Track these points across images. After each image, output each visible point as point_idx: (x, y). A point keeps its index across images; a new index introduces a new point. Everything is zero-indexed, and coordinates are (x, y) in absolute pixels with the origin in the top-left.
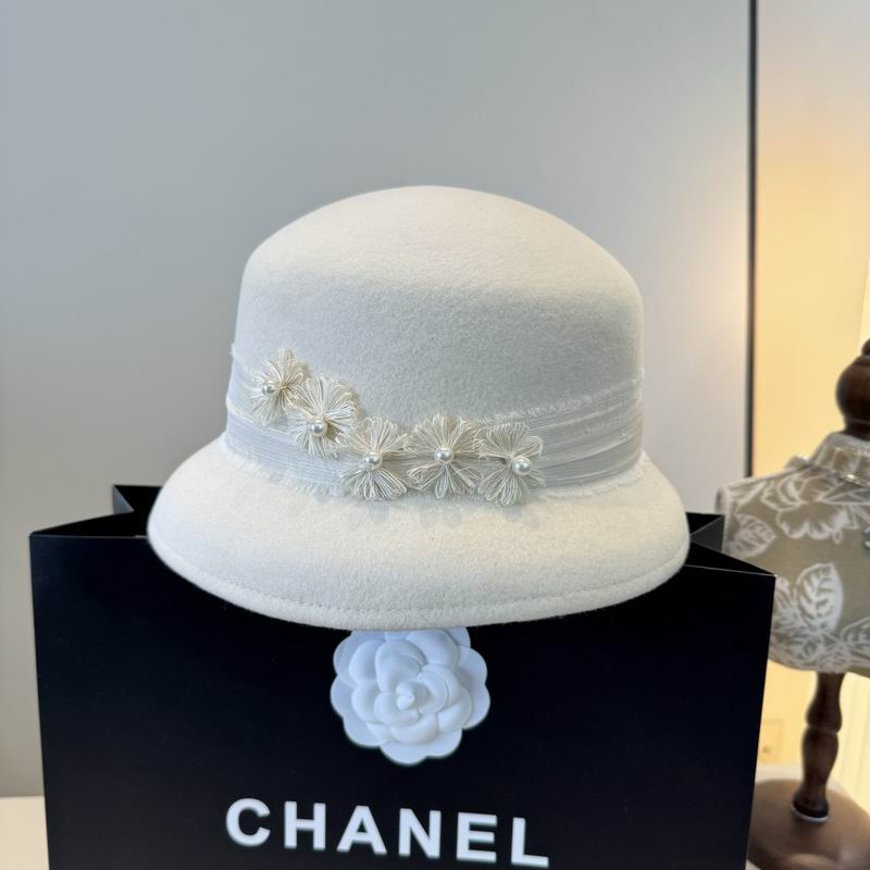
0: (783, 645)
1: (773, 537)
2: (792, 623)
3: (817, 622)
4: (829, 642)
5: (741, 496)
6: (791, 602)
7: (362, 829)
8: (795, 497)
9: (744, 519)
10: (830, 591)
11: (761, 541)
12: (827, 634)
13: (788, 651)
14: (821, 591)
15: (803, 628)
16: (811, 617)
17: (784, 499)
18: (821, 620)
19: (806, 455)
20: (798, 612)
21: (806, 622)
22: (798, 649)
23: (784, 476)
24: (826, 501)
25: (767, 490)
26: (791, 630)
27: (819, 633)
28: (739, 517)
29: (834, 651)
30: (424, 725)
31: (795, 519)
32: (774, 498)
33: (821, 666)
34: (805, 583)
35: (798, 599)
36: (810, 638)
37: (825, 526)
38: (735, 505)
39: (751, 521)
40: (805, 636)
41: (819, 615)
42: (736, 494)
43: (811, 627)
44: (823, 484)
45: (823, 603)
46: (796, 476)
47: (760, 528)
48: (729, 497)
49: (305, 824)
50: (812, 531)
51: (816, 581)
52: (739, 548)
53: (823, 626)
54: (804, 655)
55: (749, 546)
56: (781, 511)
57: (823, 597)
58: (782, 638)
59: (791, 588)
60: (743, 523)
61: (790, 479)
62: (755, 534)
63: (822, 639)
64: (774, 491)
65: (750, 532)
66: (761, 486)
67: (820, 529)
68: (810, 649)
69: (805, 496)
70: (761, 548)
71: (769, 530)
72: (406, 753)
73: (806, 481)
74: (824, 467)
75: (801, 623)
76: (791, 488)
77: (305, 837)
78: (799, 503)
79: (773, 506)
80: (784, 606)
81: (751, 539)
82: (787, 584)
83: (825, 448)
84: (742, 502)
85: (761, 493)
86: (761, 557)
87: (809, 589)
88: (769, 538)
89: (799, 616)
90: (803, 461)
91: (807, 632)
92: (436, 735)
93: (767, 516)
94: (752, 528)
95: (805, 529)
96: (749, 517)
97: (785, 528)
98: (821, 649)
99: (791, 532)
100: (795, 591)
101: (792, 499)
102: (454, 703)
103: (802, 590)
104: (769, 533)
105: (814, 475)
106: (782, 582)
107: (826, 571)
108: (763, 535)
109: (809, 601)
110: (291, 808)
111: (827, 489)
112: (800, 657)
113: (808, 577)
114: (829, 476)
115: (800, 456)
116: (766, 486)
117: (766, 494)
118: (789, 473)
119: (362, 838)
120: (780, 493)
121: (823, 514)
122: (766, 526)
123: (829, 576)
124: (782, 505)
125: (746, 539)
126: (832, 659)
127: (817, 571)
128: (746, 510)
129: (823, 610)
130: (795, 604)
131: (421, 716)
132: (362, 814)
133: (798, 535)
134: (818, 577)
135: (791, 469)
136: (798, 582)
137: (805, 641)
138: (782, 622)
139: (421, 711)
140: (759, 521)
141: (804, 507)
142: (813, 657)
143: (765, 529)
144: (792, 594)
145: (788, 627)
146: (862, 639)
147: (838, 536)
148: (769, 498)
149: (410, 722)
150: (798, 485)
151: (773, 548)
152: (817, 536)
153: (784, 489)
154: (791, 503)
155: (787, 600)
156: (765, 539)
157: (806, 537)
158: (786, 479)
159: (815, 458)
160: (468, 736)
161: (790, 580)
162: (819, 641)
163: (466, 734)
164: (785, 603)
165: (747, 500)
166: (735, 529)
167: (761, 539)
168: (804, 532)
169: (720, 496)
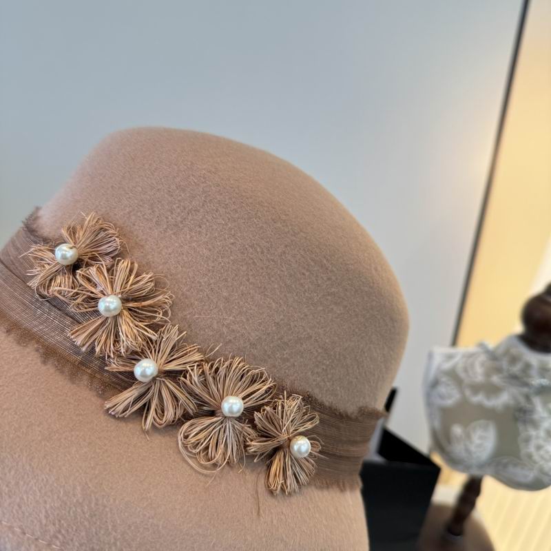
1: (459, 396)
3: (474, 456)
5: (445, 362)
6: (461, 442)
8: (478, 374)
10: (486, 438)
14: (481, 438)
16: (471, 452)
17: (470, 372)
18: (478, 455)
20: (463, 448)
21: (467, 455)
23: (474, 354)
24: (499, 382)
25: (462, 361)
26: (458, 457)
27: (474, 461)
28: (440, 375)
31: (475, 388)
32: (466, 370)
34: (472, 432)
35: (465, 441)
36: (468, 464)
37: (492, 398)
38: (440, 366)
42: (442, 359)
43: (469, 457)
45: (481, 446)
46: (483, 358)
47: (452, 388)
48: (437, 360)
50: (484, 400)
51: (479, 432)
53: (478, 458)
55: (442, 397)
56: (467, 380)
57: (481, 442)
59: (463, 433)
60: (442, 381)
64: (466, 364)
66: (458, 357)
67: (489, 399)
69: (488, 374)
70: (449, 402)
71: (457, 390)
73: (488, 363)
75: (463, 455)
76: (477, 366)
78: (480, 378)
79: (462, 375)
82: (460, 430)
84: (445, 366)
85: (458, 364)
87: (473, 435)
88: (455, 396)
91: (467, 460)
93: (458, 381)
99: (471, 396)
100: (465, 435)
101: (475, 373)
103: (468, 436)
104: (456, 393)
105: (493, 361)
106: (458, 428)
107: (486, 425)
108: (452, 393)
109: (472, 442)
113: (474, 428)
115: (485, 343)
117: (460, 366)
118: (479, 354)
120: (469, 367)
121: (493, 390)
124: (469, 376)
125: (441, 393)
128: (446, 373)
133: (475, 400)
134: (481, 428)
135: (479, 351)
136: (468, 430)
141: (483, 382)
148: (462, 369)
150: (482, 365)
152: (487, 403)
153: (472, 365)
155: (459, 440)
157: (480, 402)
159: (498, 347)
161: (463, 427)
165: (447, 366)
166: (435, 384)
167: (450, 396)
168: (479, 398)
169: (430, 356)
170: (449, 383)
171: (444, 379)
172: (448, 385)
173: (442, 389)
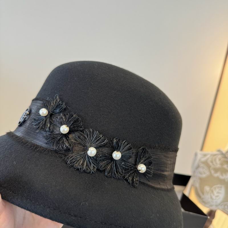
0: (204, 203)
1: (209, 173)
2: (207, 199)
3: (214, 201)
4: (217, 206)
10: (221, 193)
12: (217, 204)
14: (218, 193)
16: (213, 199)
17: (214, 163)
18: (216, 200)
20: (210, 197)
23: (216, 155)
24: (226, 168)
26: (207, 201)
27: (214, 203)
31: (216, 170)
32: (212, 162)
34: (214, 190)
35: (211, 194)
37: (224, 175)
38: (200, 160)
40: (210, 203)
42: (201, 156)
45: (217, 196)
46: (220, 156)
48: (199, 156)
50: (220, 175)
51: (217, 190)
53: (216, 202)
55: (201, 173)
56: (213, 166)
61: (217, 157)
62: (203, 170)
63: (215, 205)
64: (212, 159)
66: (208, 156)
67: (222, 175)
69: (222, 164)
70: (204, 176)
71: (208, 171)
73: (222, 159)
75: (210, 200)
76: (217, 160)
78: (218, 166)
79: (211, 164)
80: (206, 194)
85: (208, 159)
87: (214, 192)
93: (209, 167)
99: (214, 174)
101: (217, 164)
103: (212, 192)
105: (225, 158)
106: (208, 187)
107: (221, 187)
109: (214, 195)
113: (215, 188)
116: (210, 157)
117: (210, 160)
118: (218, 154)
121: (224, 171)
123: (221, 189)
128: (203, 162)
129: (217, 198)
130: (209, 195)
133: (216, 175)
136: (212, 188)
141: (220, 167)
143: (206, 170)
144: (209, 192)
146: (226, 207)
147: (227, 179)
150: (220, 160)
152: (221, 177)
153: (215, 160)
157: (218, 177)
161: (210, 187)
165: (204, 159)
166: (198, 167)
167: (205, 173)
168: (218, 175)
169: (196, 155)
170: (205, 167)
171: (202, 165)
172: (204, 168)
173: (201, 170)
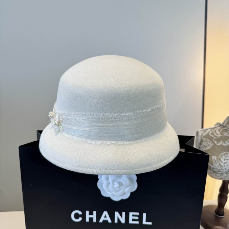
0: (214, 174)
1: (212, 145)
2: (217, 168)
3: (224, 168)
4: (227, 173)
5: (203, 133)
6: (217, 163)
7: (105, 217)
8: (218, 134)
9: (204, 139)
10: (228, 160)
11: (209, 146)
12: (226, 171)
13: (216, 175)
14: (225, 159)
15: (220, 169)
16: (222, 167)
17: (215, 134)
18: (225, 167)
19: (221, 122)
20: (219, 165)
21: (221, 168)
22: (218, 175)
23: (215, 128)
24: (227, 135)
25: (211, 131)
26: (217, 170)
27: (224, 171)
28: (203, 139)
29: (228, 175)
30: (121, 191)
31: (218, 140)
32: (213, 134)
33: (224, 179)
34: (221, 157)
35: (219, 162)
36: (222, 172)
37: (226, 142)
38: (202, 135)
39: (207, 140)
40: (221, 172)
41: (224, 166)
42: (202, 132)
43: (222, 169)
44: (226, 131)
45: (226, 163)
46: (219, 128)
47: (209, 142)
48: (200, 133)
49: (91, 216)
50: (223, 143)
51: (224, 157)
52: (203, 147)
53: (225, 169)
54: (220, 176)
55: (206, 147)
56: (215, 137)
57: (225, 161)
58: (214, 172)
59: (217, 159)
60: (204, 140)
61: (217, 129)
62: (207, 144)
63: (225, 172)
64: (212, 132)
65: (206, 143)
66: (209, 130)
67: (225, 143)
68: (222, 175)
69: (221, 134)
70: (209, 148)
71: (211, 143)
72: (116, 198)
73: (221, 129)
74: (226, 126)
75: (219, 168)
76: (217, 131)
77: (91, 219)
78: (220, 136)
79: (212, 136)
80: (215, 164)
81: (206, 145)
82: (216, 157)
83: (227, 120)
84: (204, 135)
85: (209, 132)
86: (209, 150)
87: (222, 159)
88: (211, 145)
89: (219, 166)
90: (221, 124)
91: (221, 170)
92: (124, 193)
93: (211, 139)
94: (207, 142)
95: (221, 143)
96: (206, 139)
97: (216, 142)
98: (225, 175)
99: (217, 144)
100: (218, 160)
102: (129, 186)
103: (220, 159)
104: (211, 144)
105: (223, 128)
106: (215, 157)
107: (226, 154)
108: (210, 144)
109: (222, 162)
110: (87, 212)
111: (227, 132)
112: (219, 177)
113: (222, 156)
114: (228, 128)
115: (220, 122)
116: (211, 130)
117: (210, 133)
118: (217, 127)
119: (105, 219)
120: (214, 133)
122: (211, 142)
123: (227, 156)
124: (215, 136)
125: (205, 145)
126: (227, 177)
127: (224, 154)
128: (205, 137)
129: (226, 165)
130: (218, 163)
131: (120, 189)
132: (105, 213)
133: (219, 144)
134: (224, 156)
135: (217, 126)
136: (219, 157)
137: (220, 173)
138: (214, 168)
139: (120, 188)
140: (208, 140)
141: (221, 136)
142: (222, 177)
143: (210, 142)
144: (217, 160)
145: (216, 169)
148: (211, 134)
149: (118, 191)
150: (219, 130)
151: (212, 148)
152: (224, 145)
153: (215, 131)
154: (217, 136)
155: (216, 162)
156: (210, 145)
157: (221, 145)
158: (216, 128)
159: (224, 123)
160: (132, 194)
161: (217, 157)
162: (224, 173)
163: (132, 193)
164: (215, 163)
166: (201, 142)
169: (197, 133)
